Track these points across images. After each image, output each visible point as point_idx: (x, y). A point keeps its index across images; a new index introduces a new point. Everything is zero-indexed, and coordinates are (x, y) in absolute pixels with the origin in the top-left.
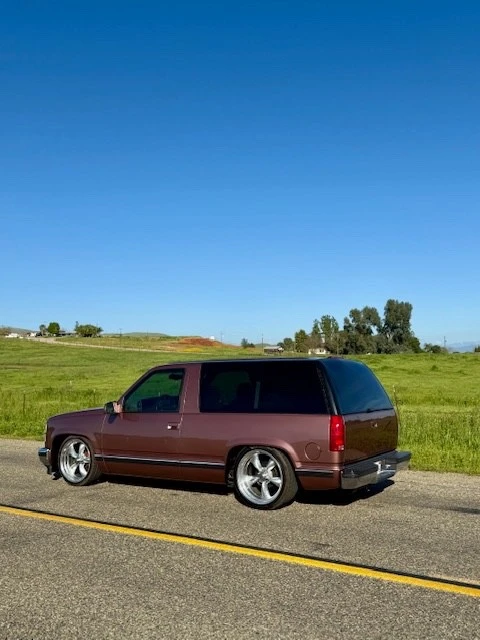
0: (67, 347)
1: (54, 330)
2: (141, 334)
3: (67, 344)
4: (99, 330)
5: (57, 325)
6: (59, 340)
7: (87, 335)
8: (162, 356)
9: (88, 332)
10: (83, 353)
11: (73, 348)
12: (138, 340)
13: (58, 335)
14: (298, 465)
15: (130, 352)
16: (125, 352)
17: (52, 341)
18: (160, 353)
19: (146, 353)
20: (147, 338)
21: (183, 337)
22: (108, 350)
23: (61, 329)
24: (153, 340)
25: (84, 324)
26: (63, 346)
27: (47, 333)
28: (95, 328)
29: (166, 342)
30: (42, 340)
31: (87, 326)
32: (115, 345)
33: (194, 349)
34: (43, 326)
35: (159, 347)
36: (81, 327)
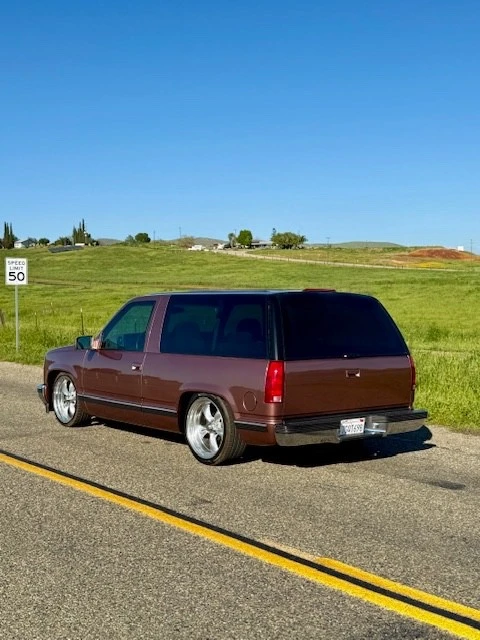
0: (261, 262)
1: (246, 240)
2: (358, 243)
3: (260, 257)
4: (302, 239)
5: (249, 234)
6: (251, 253)
7: (287, 247)
8: (384, 274)
9: (287, 242)
10: (280, 269)
11: (268, 264)
12: (352, 251)
13: (251, 247)
14: (237, 416)
15: (340, 267)
16: (334, 268)
17: (243, 253)
18: (382, 270)
19: (360, 269)
20: (366, 248)
21: (416, 248)
22: (311, 265)
23: (254, 238)
24: (373, 252)
25: (282, 232)
26: (255, 260)
27: (237, 244)
28: (296, 237)
29: (392, 254)
30: (231, 252)
31: (287, 234)
32: (322, 258)
33: (430, 264)
34: (231, 235)
35: (381, 261)
36: (279, 235)
